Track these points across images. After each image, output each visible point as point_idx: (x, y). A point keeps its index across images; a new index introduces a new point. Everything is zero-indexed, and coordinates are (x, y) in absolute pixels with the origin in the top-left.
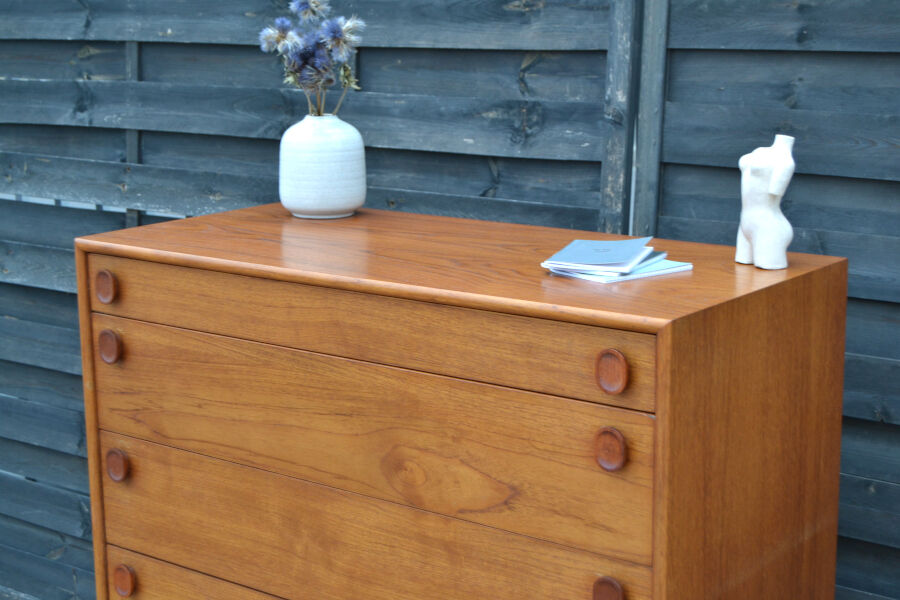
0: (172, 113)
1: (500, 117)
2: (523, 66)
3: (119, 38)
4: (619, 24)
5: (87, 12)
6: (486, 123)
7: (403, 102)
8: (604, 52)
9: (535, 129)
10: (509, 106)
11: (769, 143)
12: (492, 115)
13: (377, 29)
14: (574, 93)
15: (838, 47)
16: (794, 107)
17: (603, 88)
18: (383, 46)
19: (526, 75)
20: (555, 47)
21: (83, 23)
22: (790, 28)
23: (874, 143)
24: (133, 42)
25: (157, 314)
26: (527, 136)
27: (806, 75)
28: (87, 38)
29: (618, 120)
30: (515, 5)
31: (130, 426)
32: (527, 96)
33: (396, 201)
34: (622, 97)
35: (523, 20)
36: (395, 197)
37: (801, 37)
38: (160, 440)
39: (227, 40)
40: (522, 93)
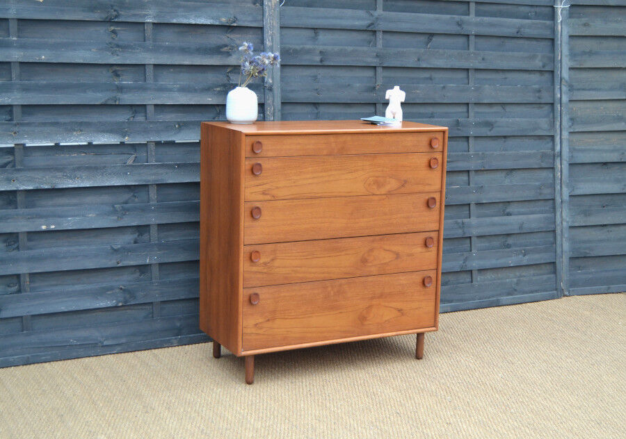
1: (222, 90)
2: (228, 71)
3: (7, 60)
6: (216, 92)
7: (178, 86)
10: (224, 86)
11: (392, 88)
12: (218, 89)
15: (332, 64)
19: (229, 74)
22: (318, 58)
23: (344, 92)
24: (17, 62)
27: (321, 72)
29: (269, 89)
30: (225, 49)
31: (261, 197)
32: (231, 82)
33: (179, 125)
34: (270, 81)
35: (228, 54)
36: (179, 123)
37: (321, 61)
38: (275, 199)
39: (81, 61)
40: (228, 81)
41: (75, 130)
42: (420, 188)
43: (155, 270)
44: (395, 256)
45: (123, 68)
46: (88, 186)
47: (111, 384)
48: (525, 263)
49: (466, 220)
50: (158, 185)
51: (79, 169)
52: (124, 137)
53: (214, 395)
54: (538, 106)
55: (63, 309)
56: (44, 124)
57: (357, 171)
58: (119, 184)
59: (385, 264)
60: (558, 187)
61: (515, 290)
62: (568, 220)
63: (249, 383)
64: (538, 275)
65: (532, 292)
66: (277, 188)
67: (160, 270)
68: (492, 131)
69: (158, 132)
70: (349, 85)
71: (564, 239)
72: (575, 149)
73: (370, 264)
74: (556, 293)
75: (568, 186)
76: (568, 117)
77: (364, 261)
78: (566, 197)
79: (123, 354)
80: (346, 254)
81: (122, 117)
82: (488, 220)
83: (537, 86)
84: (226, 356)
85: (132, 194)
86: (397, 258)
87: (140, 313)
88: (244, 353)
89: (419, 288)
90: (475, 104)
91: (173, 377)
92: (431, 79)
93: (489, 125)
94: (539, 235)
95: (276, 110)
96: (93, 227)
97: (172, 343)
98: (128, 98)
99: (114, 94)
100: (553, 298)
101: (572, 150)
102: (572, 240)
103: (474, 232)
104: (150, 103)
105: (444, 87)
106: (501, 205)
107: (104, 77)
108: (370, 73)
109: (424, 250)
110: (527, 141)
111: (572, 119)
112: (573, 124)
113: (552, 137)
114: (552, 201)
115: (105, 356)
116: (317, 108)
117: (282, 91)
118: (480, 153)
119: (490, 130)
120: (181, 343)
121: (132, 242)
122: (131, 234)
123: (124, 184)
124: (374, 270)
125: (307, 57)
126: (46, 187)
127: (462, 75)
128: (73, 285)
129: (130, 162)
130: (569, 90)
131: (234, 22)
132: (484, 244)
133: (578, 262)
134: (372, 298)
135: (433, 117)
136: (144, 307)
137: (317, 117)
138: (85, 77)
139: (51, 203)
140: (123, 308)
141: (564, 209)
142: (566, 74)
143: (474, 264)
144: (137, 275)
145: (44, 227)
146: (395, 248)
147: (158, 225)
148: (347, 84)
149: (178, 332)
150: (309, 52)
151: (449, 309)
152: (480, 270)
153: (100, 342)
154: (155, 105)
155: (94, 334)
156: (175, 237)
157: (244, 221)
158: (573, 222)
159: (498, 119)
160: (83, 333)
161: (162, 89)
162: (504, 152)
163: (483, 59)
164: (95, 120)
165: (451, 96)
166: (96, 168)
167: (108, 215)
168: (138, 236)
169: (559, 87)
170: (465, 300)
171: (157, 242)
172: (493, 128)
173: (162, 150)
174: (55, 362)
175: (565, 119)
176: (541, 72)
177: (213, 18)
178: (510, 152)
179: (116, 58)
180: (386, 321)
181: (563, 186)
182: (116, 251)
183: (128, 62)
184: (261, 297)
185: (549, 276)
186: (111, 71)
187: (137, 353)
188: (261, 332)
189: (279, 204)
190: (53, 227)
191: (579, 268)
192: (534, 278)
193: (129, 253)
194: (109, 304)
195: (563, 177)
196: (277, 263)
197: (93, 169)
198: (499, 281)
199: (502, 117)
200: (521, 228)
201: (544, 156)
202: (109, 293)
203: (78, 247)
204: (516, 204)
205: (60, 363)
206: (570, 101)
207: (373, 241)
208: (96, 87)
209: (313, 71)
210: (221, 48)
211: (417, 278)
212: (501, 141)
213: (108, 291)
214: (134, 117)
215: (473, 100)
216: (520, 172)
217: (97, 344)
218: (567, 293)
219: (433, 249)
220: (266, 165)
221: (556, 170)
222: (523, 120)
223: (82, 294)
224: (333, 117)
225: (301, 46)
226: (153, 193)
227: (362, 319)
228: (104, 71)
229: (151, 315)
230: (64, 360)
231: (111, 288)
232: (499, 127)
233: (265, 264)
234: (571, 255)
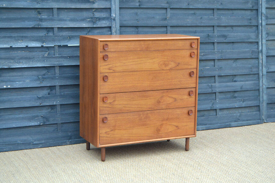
0: (6, 23)
7: (69, 18)
8: (110, 8)
9: (98, 22)
10: (92, 18)
12: (89, 20)
13: (62, 4)
14: (104, 15)
15: (145, 7)
17: (111, 15)
19: (94, 12)
20: (101, 7)
22: (138, 4)
23: (151, 21)
26: (96, 23)
27: (139, 11)
29: (114, 19)
30: (92, 0)
31: (108, 71)
32: (95, 16)
33: (70, 37)
34: (114, 16)
35: (93, 3)
36: (69, 36)
37: (139, 5)
38: (115, 72)
39: (22, 7)
40: (94, 16)
41: (19, 40)
42: (186, 67)
43: (58, 108)
44: (174, 100)
45: (43, 10)
46: (26, 67)
47: (37, 161)
48: (243, 106)
49: (213, 84)
50: (59, 66)
51: (21, 58)
52: (43, 43)
53: (86, 166)
54: (250, 27)
55: (14, 126)
56: (5, 37)
57: (155, 58)
58: (41, 66)
59: (169, 104)
60: (261, 68)
61: (239, 119)
62: (266, 84)
63: (103, 161)
64: (250, 112)
65: (247, 120)
66: (116, 66)
67: (61, 108)
68: (226, 40)
69: (59, 41)
70: (153, 17)
71: (264, 94)
72: (269, 49)
73: (161, 104)
74: (260, 121)
75: (266, 67)
76: (266, 32)
77: (159, 102)
78: (265, 73)
79: (43, 148)
80: (150, 99)
81: (42, 34)
82: (224, 84)
83: (249, 17)
84: (93, 149)
85: (47, 71)
86: (175, 101)
87: (51, 129)
88: (100, 146)
89: (186, 116)
90: (218, 26)
91: (67, 158)
92: (195, 14)
93: (225, 36)
94: (251, 92)
95: (117, 30)
96: (28, 86)
97: (67, 143)
98: (45, 24)
99: (38, 23)
100: (258, 123)
101: (268, 49)
102: (268, 94)
103: (217, 90)
104: (56, 26)
105: (201, 18)
106: (231, 77)
107: (33, 14)
108: (164, 11)
109: (188, 97)
110: (244, 45)
111: (267, 34)
112: (268, 36)
113: (257, 43)
114: (257, 75)
115: (34, 149)
116: (137, 29)
117: (120, 20)
118: (220, 51)
119: (225, 39)
120: (71, 143)
121: (47, 94)
122: (47, 90)
123: (43, 66)
124: (164, 107)
125: (132, 4)
126: (6, 67)
127: (211, 12)
128: (19, 114)
129: (46, 55)
130: (266, 19)
132: (223, 96)
133: (271, 106)
134: (163, 120)
135: (196, 33)
136: (53, 126)
137: (138, 33)
138: (25, 14)
139: (8, 75)
140: (43, 126)
141: (264, 79)
142: (264, 11)
143: (218, 106)
144: (50, 110)
145: (5, 87)
146: (174, 96)
147: (60, 86)
148: (152, 17)
149: (70, 138)
150: (133, 1)
151: (205, 128)
152: (221, 109)
153: (32, 142)
154: (58, 28)
155: (29, 138)
156: (68, 92)
157: (100, 82)
158: (268, 85)
159: (229, 34)
160: (24, 138)
161: (61, 20)
162: (232, 50)
163: (221, 4)
164: (29, 35)
165: (205, 22)
166: (30, 58)
167: (36, 81)
168: (50, 91)
169: (260, 17)
170: (213, 124)
171: (59, 94)
172: (226, 38)
173: (62, 49)
174: (11, 152)
175: (264, 33)
176: (251, 10)
178: (236, 50)
179: (39, 5)
180: (170, 132)
181: (263, 67)
182: (39, 98)
183: (45, 7)
184: (108, 119)
185: (256, 112)
186: (36, 11)
187: (49, 148)
188: (109, 136)
189: (117, 74)
190: (9, 86)
191: (272, 108)
192: (249, 113)
193: (46, 99)
194: (36, 124)
195: (263, 63)
196: (116, 103)
197: (28, 59)
198: (231, 115)
199: (231, 33)
200: (241, 88)
201: (253, 52)
202: (36, 118)
203: (21, 96)
204: (239, 76)
205: (13, 152)
206: (266, 24)
207: (163, 93)
208: (29, 19)
209: (136, 11)
211: (186, 111)
212: (231, 45)
213: (36, 117)
214: (48, 33)
215: (216, 24)
216: (241, 60)
217: (30, 143)
218: (266, 121)
219: (193, 97)
220: (110, 55)
221: (260, 59)
222: (243, 34)
223: (23, 119)
224: (146, 33)
226: (57, 70)
227: (158, 130)
228: (33, 11)
229: (57, 130)
230: (15, 151)
231: (37, 116)
232: (230, 37)
233: (110, 103)
234: (268, 102)
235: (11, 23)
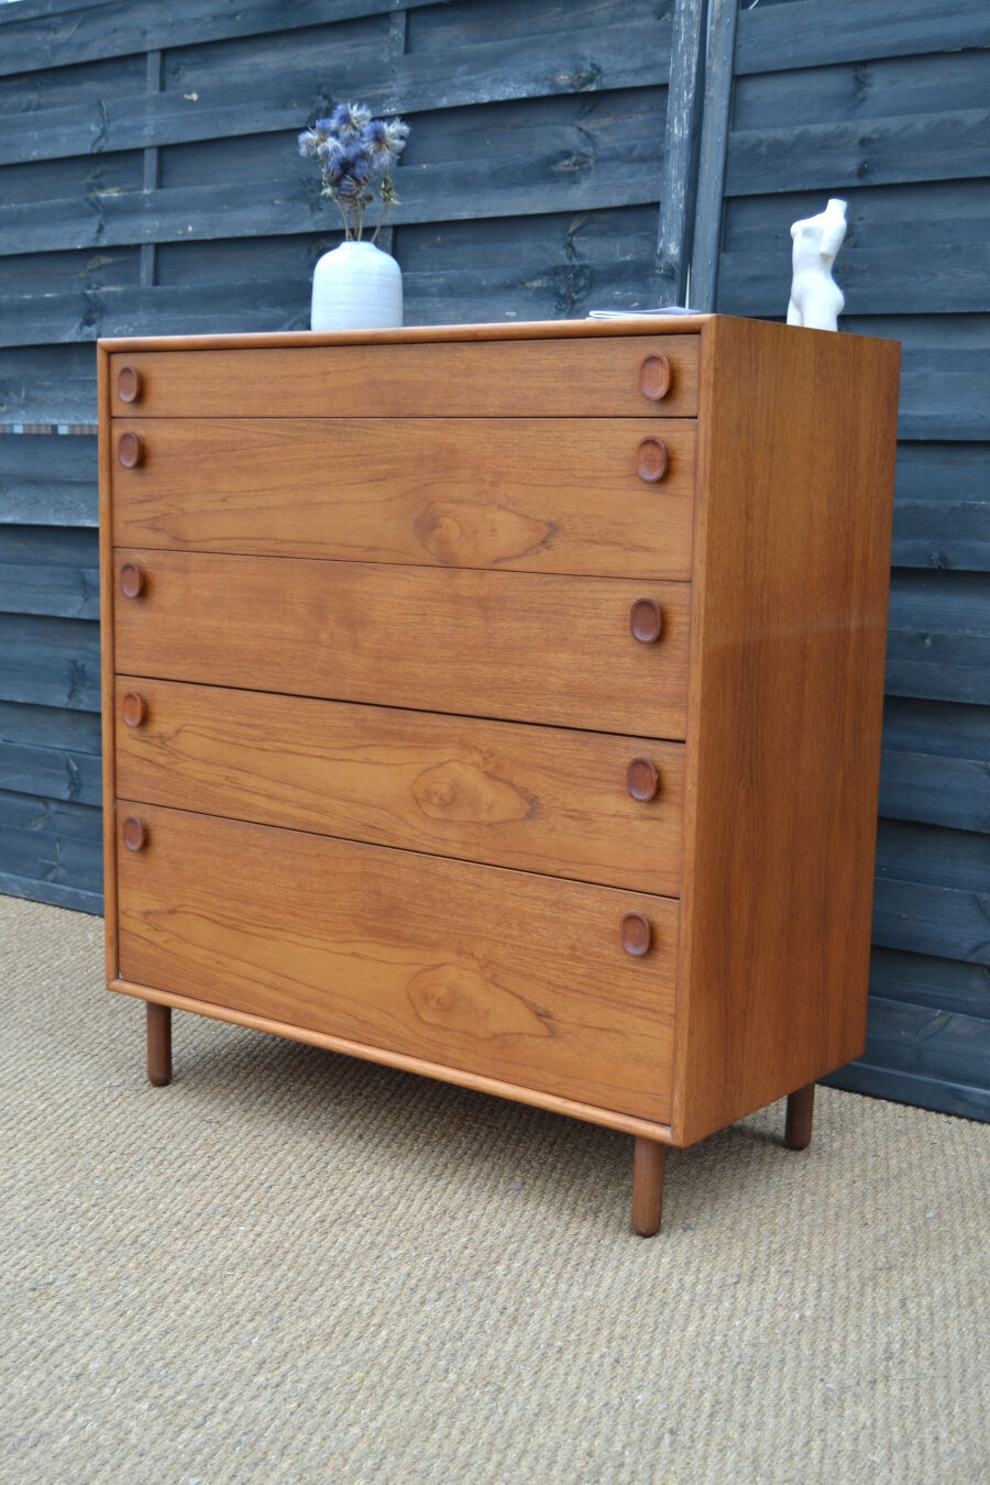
0: (190, 316)
1: (546, 285)
2: (572, 229)
3: (134, 241)
4: (674, 172)
5: (101, 216)
6: (530, 294)
7: (441, 280)
8: (656, 205)
9: (583, 293)
10: (555, 272)
12: (536, 284)
13: (416, 204)
14: (624, 253)
15: (900, 179)
16: (855, 246)
17: (655, 244)
18: (422, 221)
19: (574, 239)
20: (605, 204)
21: (96, 228)
22: (851, 164)
23: (935, 275)
24: (149, 244)
25: (183, 407)
26: (574, 302)
27: (866, 212)
28: (99, 245)
29: (668, 273)
30: (564, 165)
31: (148, 537)
32: (576, 261)
34: (676, 250)
35: (573, 179)
37: (860, 171)
38: (178, 546)
39: (253, 232)
40: (570, 258)
44: (527, 807)
59: (491, 825)
73: (440, 815)
77: (420, 797)
86: (529, 815)
124: (454, 839)
125: (814, 163)
131: (591, 80)
146: (524, 778)
150: (823, 145)
177: (536, 80)
189: (191, 562)
196: (190, 744)
210: (555, 162)
225: (798, 130)
233: (164, 739)
235: (208, 317)
